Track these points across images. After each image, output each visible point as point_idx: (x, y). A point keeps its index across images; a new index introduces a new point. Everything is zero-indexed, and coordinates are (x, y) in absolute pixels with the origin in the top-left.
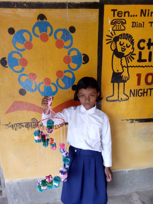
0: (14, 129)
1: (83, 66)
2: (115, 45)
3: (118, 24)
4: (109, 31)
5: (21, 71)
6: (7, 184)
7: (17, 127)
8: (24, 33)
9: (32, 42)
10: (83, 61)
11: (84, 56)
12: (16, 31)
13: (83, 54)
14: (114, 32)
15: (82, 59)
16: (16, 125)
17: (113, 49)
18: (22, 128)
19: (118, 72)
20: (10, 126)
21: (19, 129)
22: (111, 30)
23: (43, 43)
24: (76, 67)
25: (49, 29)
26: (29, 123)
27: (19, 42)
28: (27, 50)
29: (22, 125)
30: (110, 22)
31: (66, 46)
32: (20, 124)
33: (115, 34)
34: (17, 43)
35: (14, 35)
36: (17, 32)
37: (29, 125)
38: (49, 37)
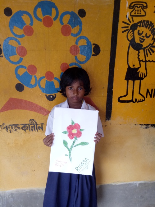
0: (9, 131)
1: (92, 58)
2: (132, 35)
3: (138, 8)
4: (126, 16)
5: (18, 62)
7: (12, 128)
8: (24, 15)
9: (33, 27)
10: (93, 53)
11: (94, 46)
12: (14, 12)
13: (93, 44)
14: (132, 18)
15: (92, 50)
16: (10, 127)
17: (130, 39)
18: (18, 130)
19: (135, 67)
20: (4, 128)
21: (14, 131)
22: (128, 15)
23: (46, 29)
24: (84, 60)
25: (54, 11)
26: (26, 124)
27: (17, 26)
28: (26, 37)
29: (18, 126)
30: (127, 5)
31: (74, 33)
32: (16, 125)
33: (133, 21)
34: (15, 27)
35: (11, 17)
36: (15, 14)
37: (26, 127)
38: (54, 22)
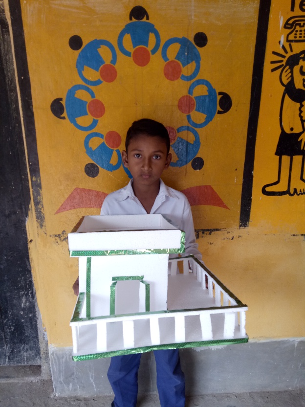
1: (218, 118)
2: (290, 74)
3: (301, 27)
4: (280, 42)
6: (53, 354)
8: (102, 46)
9: (116, 66)
10: (219, 108)
11: (221, 96)
12: (85, 42)
13: (220, 93)
14: (290, 45)
15: (218, 103)
17: (285, 82)
19: (293, 132)
20: (65, 239)
22: (283, 40)
23: (137, 69)
24: (203, 121)
25: (152, 38)
27: (89, 66)
28: (104, 83)
30: (282, 23)
31: (186, 74)
33: (292, 50)
34: (85, 67)
35: (80, 50)
36: (86, 46)
38: (152, 56)
